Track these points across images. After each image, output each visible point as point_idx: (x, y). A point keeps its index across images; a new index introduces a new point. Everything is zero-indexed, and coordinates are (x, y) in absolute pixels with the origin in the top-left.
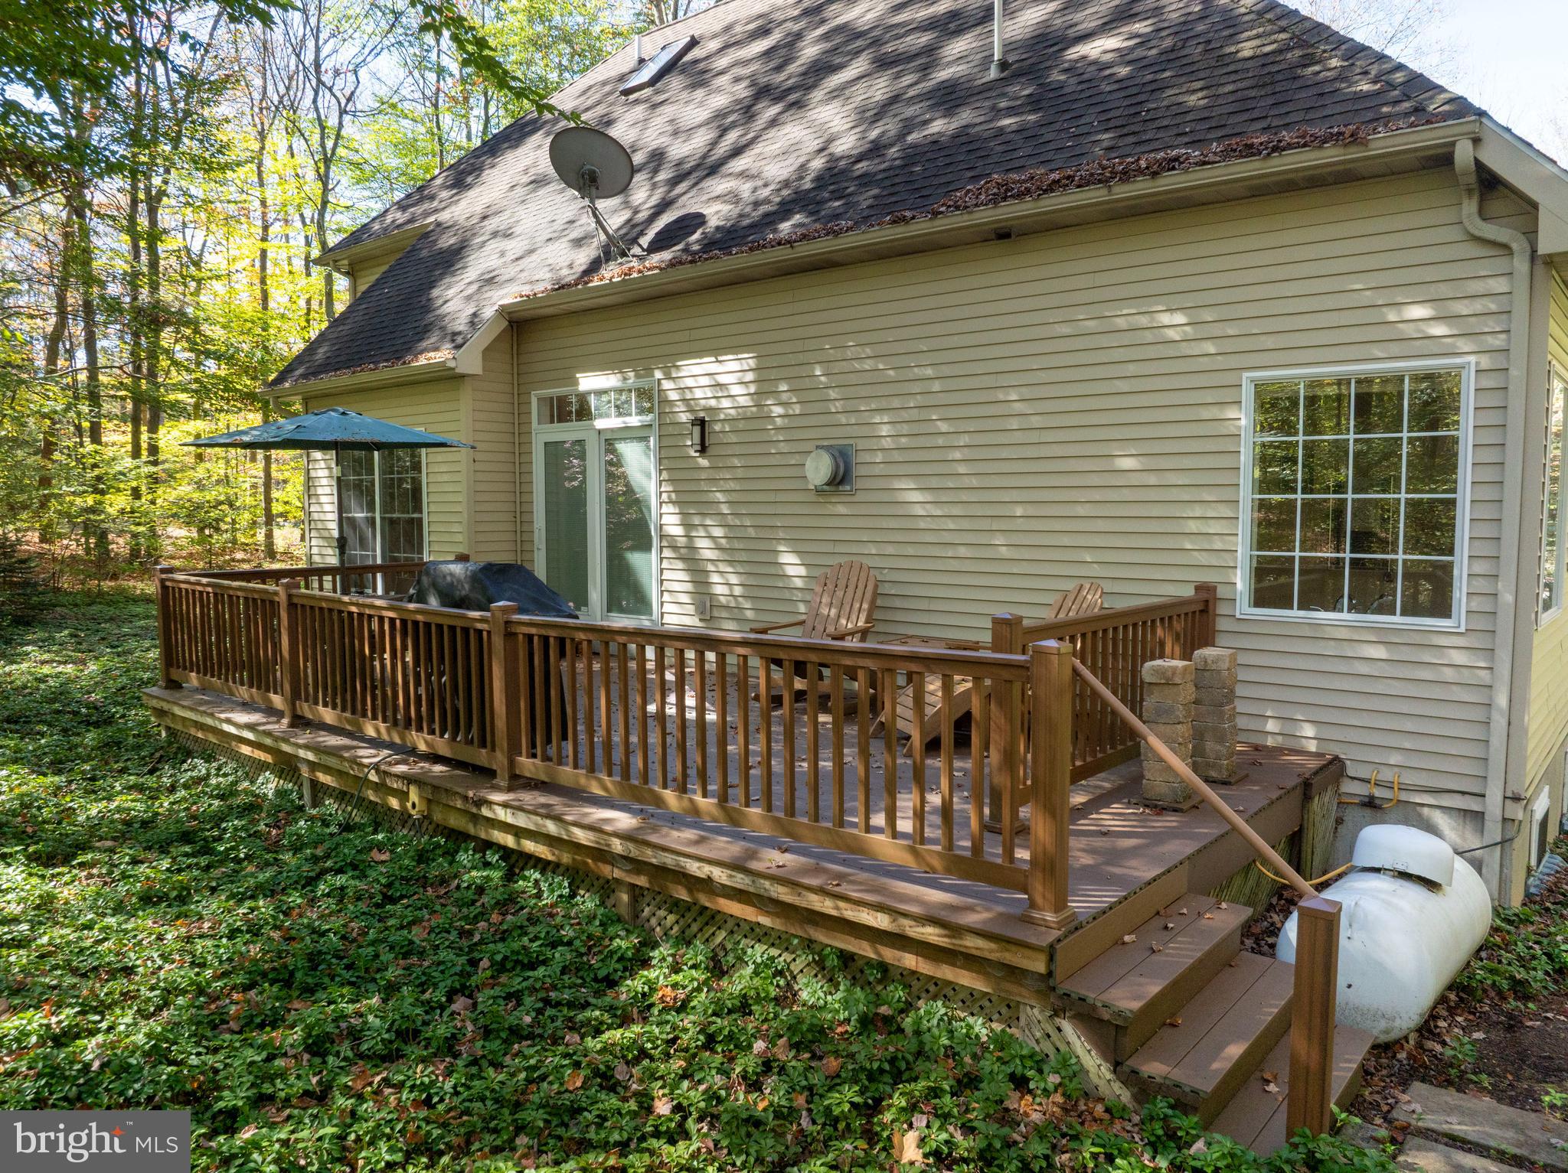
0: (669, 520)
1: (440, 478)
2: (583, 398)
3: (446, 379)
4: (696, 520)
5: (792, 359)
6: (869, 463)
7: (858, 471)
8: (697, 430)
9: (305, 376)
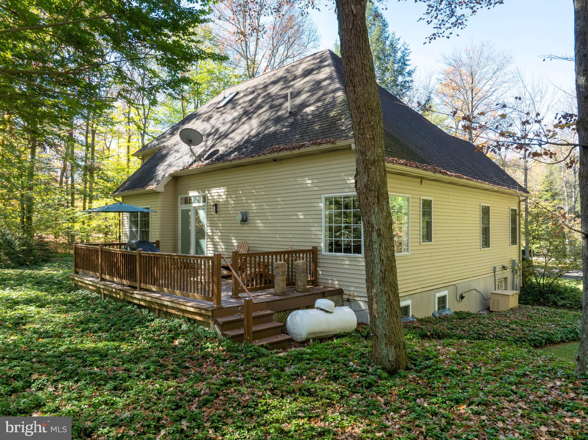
0: (208, 230)
1: (153, 219)
2: (190, 198)
3: (154, 193)
4: (215, 231)
5: (235, 189)
6: (251, 216)
7: (249, 218)
8: (214, 207)
9: (122, 191)
